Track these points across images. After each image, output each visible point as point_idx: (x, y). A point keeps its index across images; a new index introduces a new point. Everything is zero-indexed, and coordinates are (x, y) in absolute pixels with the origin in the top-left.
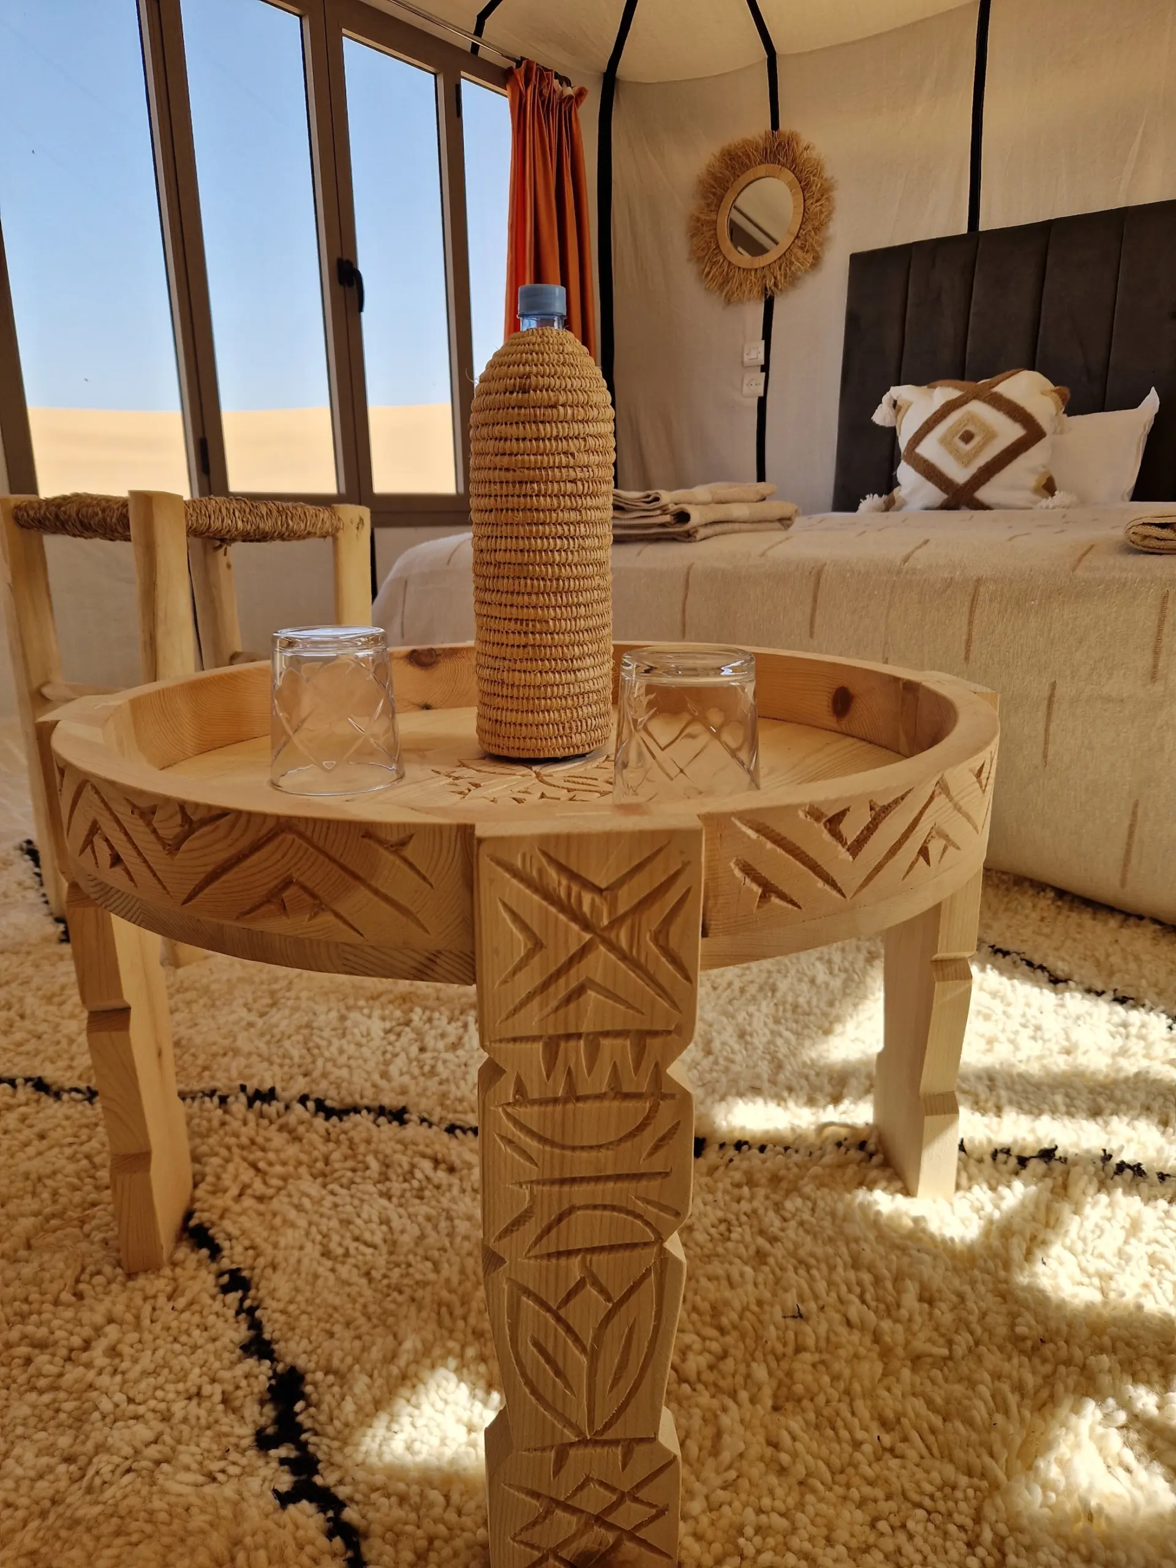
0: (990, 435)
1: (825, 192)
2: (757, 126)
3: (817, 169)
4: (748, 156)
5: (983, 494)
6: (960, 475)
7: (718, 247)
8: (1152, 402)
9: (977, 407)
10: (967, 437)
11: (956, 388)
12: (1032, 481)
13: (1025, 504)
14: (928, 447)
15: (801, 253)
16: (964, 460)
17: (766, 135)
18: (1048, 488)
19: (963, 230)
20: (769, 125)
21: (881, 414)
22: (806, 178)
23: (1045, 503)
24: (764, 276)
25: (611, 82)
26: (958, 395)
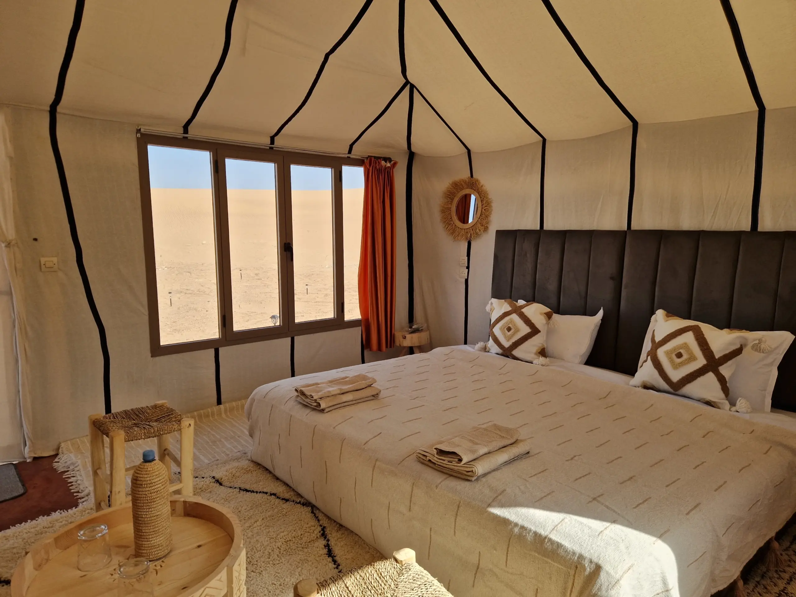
0: (517, 330)
1: (489, 203)
3: (486, 194)
4: (463, 185)
5: (515, 352)
6: (507, 344)
7: (451, 218)
8: (601, 313)
9: (515, 317)
10: (509, 329)
11: (511, 306)
12: (535, 349)
13: (529, 359)
14: (496, 330)
15: (480, 226)
16: (507, 338)
17: (468, 178)
18: (542, 353)
19: (538, 228)
20: (470, 175)
21: (488, 308)
22: (483, 197)
23: (536, 361)
24: (467, 232)
25: (412, 154)
26: (510, 309)
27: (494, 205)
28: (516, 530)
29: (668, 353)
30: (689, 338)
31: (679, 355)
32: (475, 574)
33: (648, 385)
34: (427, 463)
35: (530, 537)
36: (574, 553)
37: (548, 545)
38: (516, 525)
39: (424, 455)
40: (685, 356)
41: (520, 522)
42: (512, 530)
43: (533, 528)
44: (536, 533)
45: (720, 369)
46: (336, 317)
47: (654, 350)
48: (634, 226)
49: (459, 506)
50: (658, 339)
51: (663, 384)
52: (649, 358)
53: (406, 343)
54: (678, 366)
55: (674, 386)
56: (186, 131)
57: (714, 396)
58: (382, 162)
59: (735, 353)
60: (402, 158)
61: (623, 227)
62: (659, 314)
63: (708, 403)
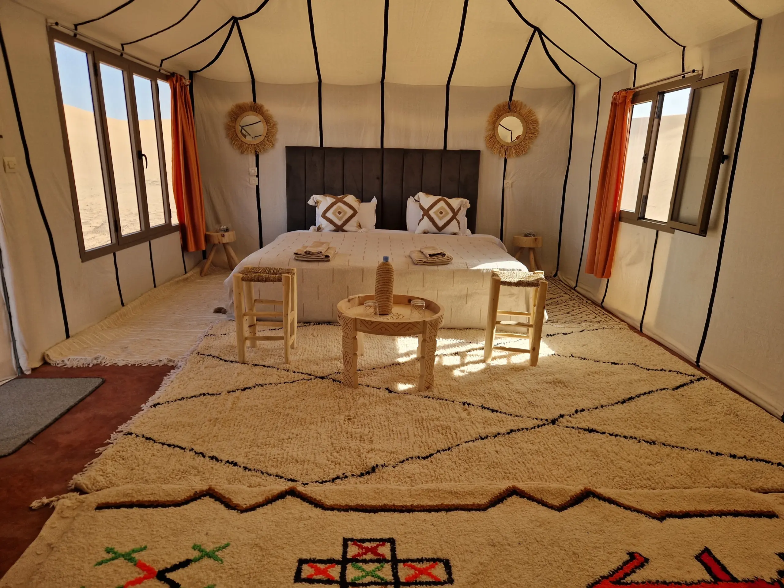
0: (345, 213)
1: (275, 125)
2: (248, 100)
3: (271, 117)
4: (246, 108)
5: (345, 228)
6: (339, 223)
7: (236, 135)
8: (374, 201)
9: (340, 204)
10: (340, 213)
11: (334, 198)
12: (355, 224)
13: (355, 231)
14: (329, 215)
15: (268, 142)
16: (340, 219)
17: (251, 103)
18: (360, 226)
19: (319, 145)
20: (252, 100)
21: (311, 202)
22: (267, 120)
23: (360, 230)
24: (255, 148)
25: (192, 74)
26: (334, 200)
27: (280, 127)
28: (485, 271)
29: (435, 213)
30: (442, 204)
31: (441, 213)
32: (467, 298)
33: (426, 231)
34: (424, 263)
38: (484, 269)
39: (421, 261)
40: (444, 213)
42: (483, 272)
45: (457, 217)
46: (167, 221)
47: (426, 213)
48: (386, 146)
49: (453, 273)
50: (426, 207)
51: (434, 229)
52: (425, 217)
53: (225, 240)
54: (441, 219)
55: (440, 229)
56: (76, 29)
57: (456, 230)
58: (184, 81)
59: (460, 209)
60: (187, 76)
61: (379, 146)
62: (421, 195)
63: (455, 234)
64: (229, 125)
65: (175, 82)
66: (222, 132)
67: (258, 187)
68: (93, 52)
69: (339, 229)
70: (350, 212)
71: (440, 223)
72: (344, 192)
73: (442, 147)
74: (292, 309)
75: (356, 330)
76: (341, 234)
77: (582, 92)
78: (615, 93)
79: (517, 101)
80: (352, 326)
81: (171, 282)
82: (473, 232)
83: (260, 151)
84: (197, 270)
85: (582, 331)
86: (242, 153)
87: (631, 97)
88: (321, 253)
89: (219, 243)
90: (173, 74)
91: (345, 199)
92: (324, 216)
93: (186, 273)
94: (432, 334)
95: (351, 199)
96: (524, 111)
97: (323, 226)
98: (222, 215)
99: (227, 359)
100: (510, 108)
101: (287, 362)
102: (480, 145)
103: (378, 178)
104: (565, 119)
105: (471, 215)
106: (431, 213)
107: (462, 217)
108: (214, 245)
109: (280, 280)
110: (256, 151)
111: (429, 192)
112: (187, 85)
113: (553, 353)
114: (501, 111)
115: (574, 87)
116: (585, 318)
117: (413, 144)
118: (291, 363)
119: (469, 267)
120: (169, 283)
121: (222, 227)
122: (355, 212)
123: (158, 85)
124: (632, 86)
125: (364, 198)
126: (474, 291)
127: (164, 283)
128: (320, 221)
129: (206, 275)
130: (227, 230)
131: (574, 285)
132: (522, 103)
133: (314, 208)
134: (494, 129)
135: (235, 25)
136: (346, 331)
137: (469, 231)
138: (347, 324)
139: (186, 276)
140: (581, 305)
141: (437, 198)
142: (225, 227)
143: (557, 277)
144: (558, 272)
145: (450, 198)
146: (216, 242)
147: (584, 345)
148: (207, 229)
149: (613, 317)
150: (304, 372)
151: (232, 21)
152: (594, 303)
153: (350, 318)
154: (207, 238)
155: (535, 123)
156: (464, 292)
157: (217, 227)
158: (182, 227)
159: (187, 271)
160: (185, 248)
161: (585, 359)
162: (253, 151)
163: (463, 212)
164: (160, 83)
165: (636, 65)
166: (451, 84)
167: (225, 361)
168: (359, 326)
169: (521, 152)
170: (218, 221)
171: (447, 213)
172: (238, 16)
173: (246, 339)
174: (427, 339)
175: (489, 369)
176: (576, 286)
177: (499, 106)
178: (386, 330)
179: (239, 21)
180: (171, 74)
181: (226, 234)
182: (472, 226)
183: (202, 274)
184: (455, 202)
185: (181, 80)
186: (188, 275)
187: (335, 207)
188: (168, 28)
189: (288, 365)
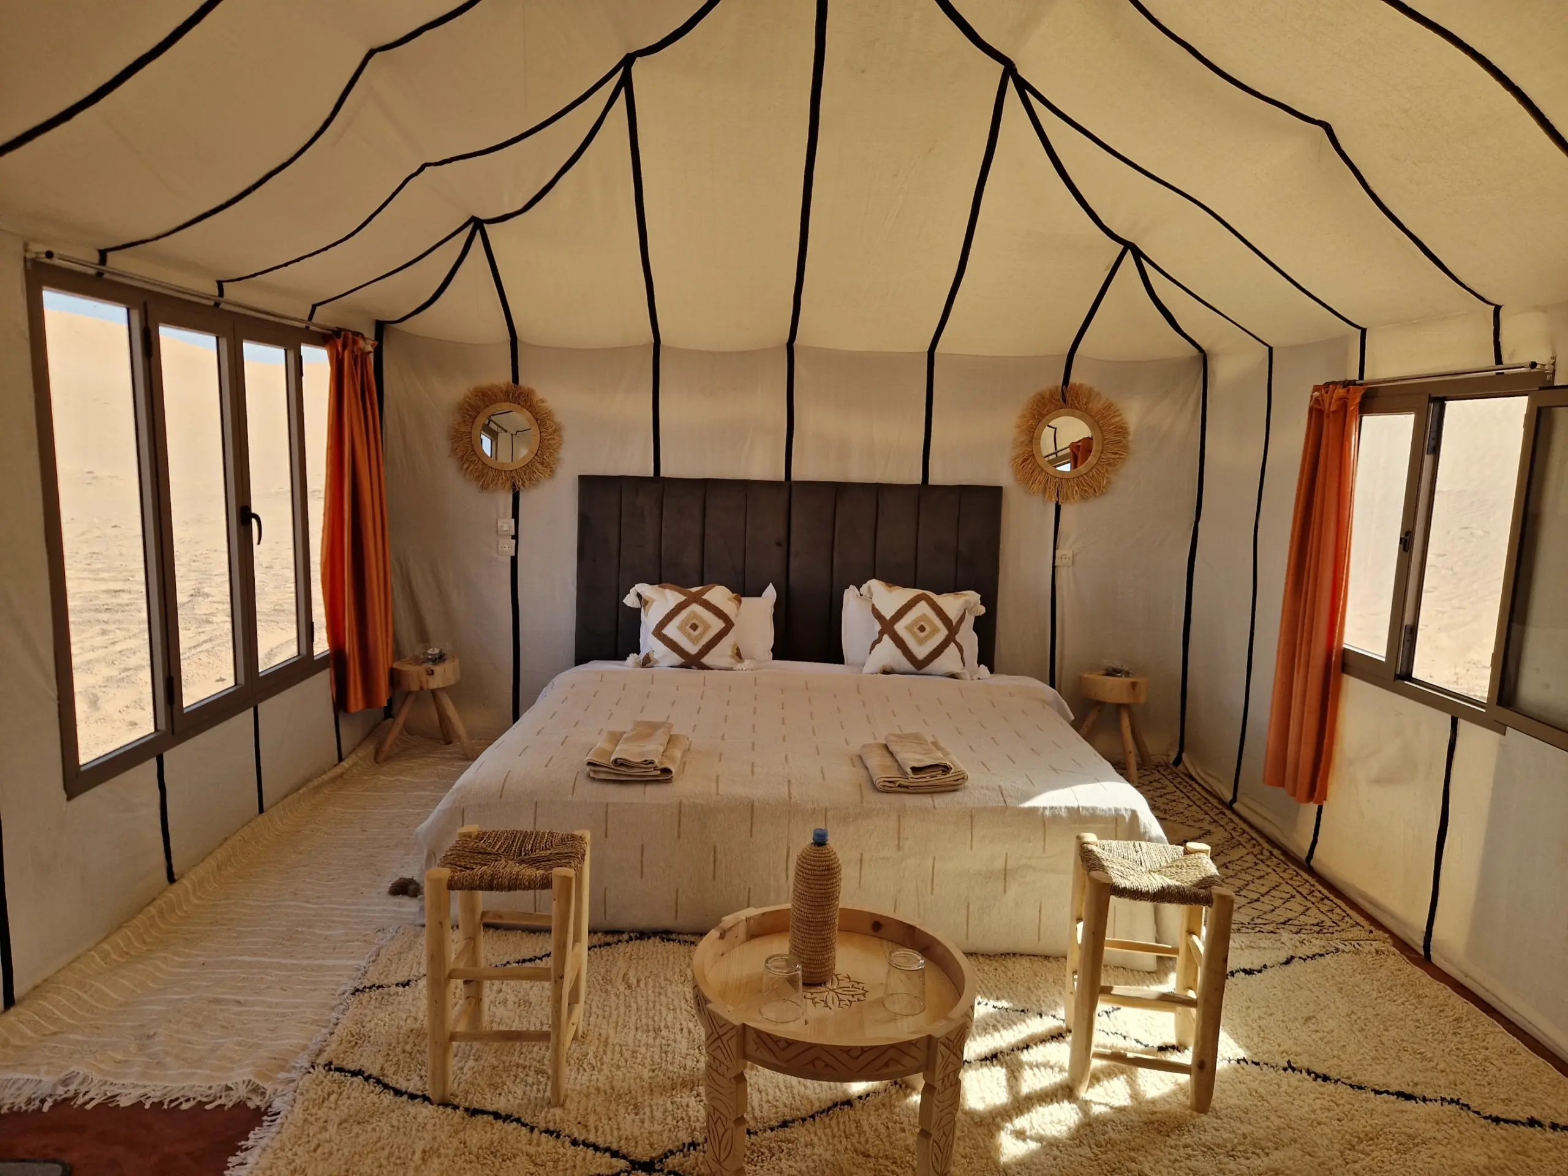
0: (707, 627)
1: (557, 430)
2: (504, 377)
3: (549, 414)
4: (496, 396)
5: (706, 660)
7: (473, 450)
8: (770, 593)
9: (695, 608)
10: (694, 627)
11: (682, 593)
12: (729, 652)
13: (729, 666)
14: (670, 631)
15: (540, 467)
16: (694, 641)
17: (508, 383)
18: (738, 655)
19: (651, 474)
20: (511, 379)
21: (630, 600)
22: (542, 419)
23: (739, 666)
24: (513, 477)
25: (381, 327)
26: (682, 598)
27: (567, 435)
28: (1047, 813)
29: (909, 628)
30: (922, 608)
31: (922, 629)
32: (1005, 879)
33: (889, 669)
34: (900, 789)
35: (1063, 813)
36: (1110, 810)
37: (1083, 813)
38: (1045, 808)
39: (890, 782)
40: (928, 629)
41: (1048, 804)
42: (1043, 815)
43: (1063, 805)
44: (1067, 808)
45: (958, 638)
46: (304, 651)
47: (887, 627)
48: (796, 476)
49: (971, 817)
50: (888, 614)
51: (907, 665)
52: (886, 637)
53: (435, 683)
54: (921, 642)
55: (920, 666)
56: (103, 260)
57: (955, 667)
58: (361, 343)
59: (962, 619)
60: (370, 333)
61: (782, 477)
62: (875, 585)
63: (953, 676)
64: (457, 431)
65: (340, 348)
66: (443, 446)
67: (514, 560)
68: (145, 304)
69: (692, 662)
70: (718, 625)
71: (920, 652)
72: (704, 581)
73: (917, 479)
74: (577, 939)
75: (745, 1056)
76: (695, 675)
77: (1223, 371)
78: (1317, 388)
79: (1081, 385)
80: (733, 1043)
81: (301, 791)
82: (992, 671)
83: (523, 485)
84: (368, 749)
85: (1288, 962)
86: (484, 487)
87: (1358, 400)
88: (652, 762)
89: (422, 689)
90: (338, 332)
91: (705, 597)
92: (658, 632)
93: (341, 759)
94: (951, 1068)
95: (719, 595)
96: (1096, 406)
97: (656, 656)
98: (432, 622)
99: (403, 1085)
100: (1064, 400)
101: (557, 1100)
102: (1002, 475)
103: (779, 544)
104: (1186, 425)
105: (985, 627)
106: (900, 627)
107: (969, 638)
108: (409, 693)
109: (546, 884)
110: (514, 485)
111: (893, 580)
112: (370, 352)
113: (1241, 1054)
114: (1045, 406)
115: (1204, 357)
116: (1282, 914)
117: (857, 472)
118: (568, 1105)
119: (1008, 800)
120: (295, 795)
121: (430, 651)
122: (729, 624)
123: (301, 358)
124: (1355, 376)
125: (745, 589)
126: (1023, 862)
127: (286, 796)
128: (648, 642)
129: (388, 759)
130: (440, 658)
131: (1229, 797)
132: (1090, 390)
133: (635, 616)
134: (1031, 442)
135: (478, 233)
136: (718, 1054)
137: (984, 669)
138: (720, 1037)
139: (338, 770)
140: (1261, 866)
141: (911, 593)
142: (437, 651)
143: (1180, 767)
144: (1184, 755)
145: (939, 593)
146: (415, 687)
147: (1308, 1019)
148: (398, 654)
149: (1349, 911)
150: (601, 1142)
151: (470, 227)
152: (1289, 856)
153: (727, 1022)
154: (395, 678)
155: (1122, 431)
156: (999, 864)
157: (418, 650)
158: (337, 658)
159: (343, 757)
160: (340, 704)
161: (1326, 1078)
162: (508, 485)
163: (969, 621)
164: (306, 350)
165: (1364, 331)
166: (937, 351)
167: (398, 1093)
168: (751, 1047)
169: (1091, 491)
170: (424, 637)
171: (935, 630)
172: (483, 217)
173: (453, 1037)
174: (938, 1085)
175: (1089, 1125)
176: (1234, 800)
177: (1041, 396)
178: (827, 1065)
179: (485, 225)
180: (333, 331)
181: (438, 669)
182: (986, 657)
183: (380, 758)
184: (953, 604)
185: (355, 342)
186: (345, 764)
187: (684, 614)
188: (325, 249)
189: (558, 1112)
